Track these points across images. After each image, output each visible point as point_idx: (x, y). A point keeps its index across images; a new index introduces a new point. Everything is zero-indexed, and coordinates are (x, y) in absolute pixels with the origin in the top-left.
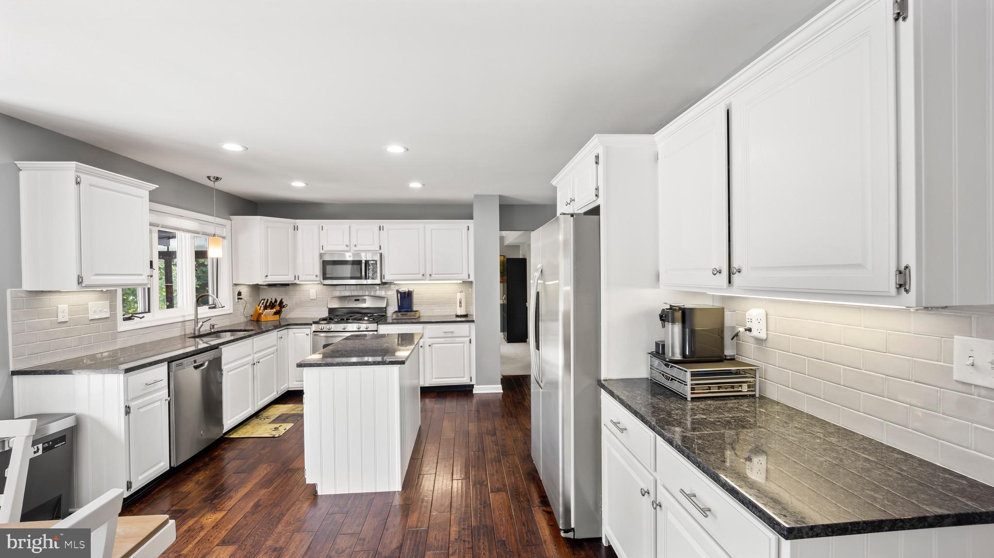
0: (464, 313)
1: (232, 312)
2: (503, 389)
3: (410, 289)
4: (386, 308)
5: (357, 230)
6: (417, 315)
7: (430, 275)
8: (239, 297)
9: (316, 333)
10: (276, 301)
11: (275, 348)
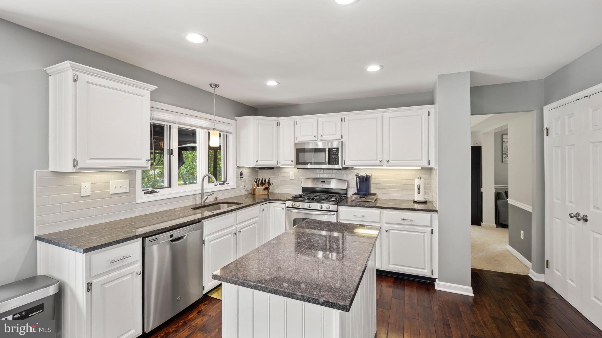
0: (422, 200)
1: (235, 187)
2: (474, 293)
3: (368, 174)
4: (346, 190)
5: (323, 122)
6: (375, 199)
7: (388, 161)
8: (241, 176)
9: (288, 208)
10: (265, 181)
11: (258, 219)
